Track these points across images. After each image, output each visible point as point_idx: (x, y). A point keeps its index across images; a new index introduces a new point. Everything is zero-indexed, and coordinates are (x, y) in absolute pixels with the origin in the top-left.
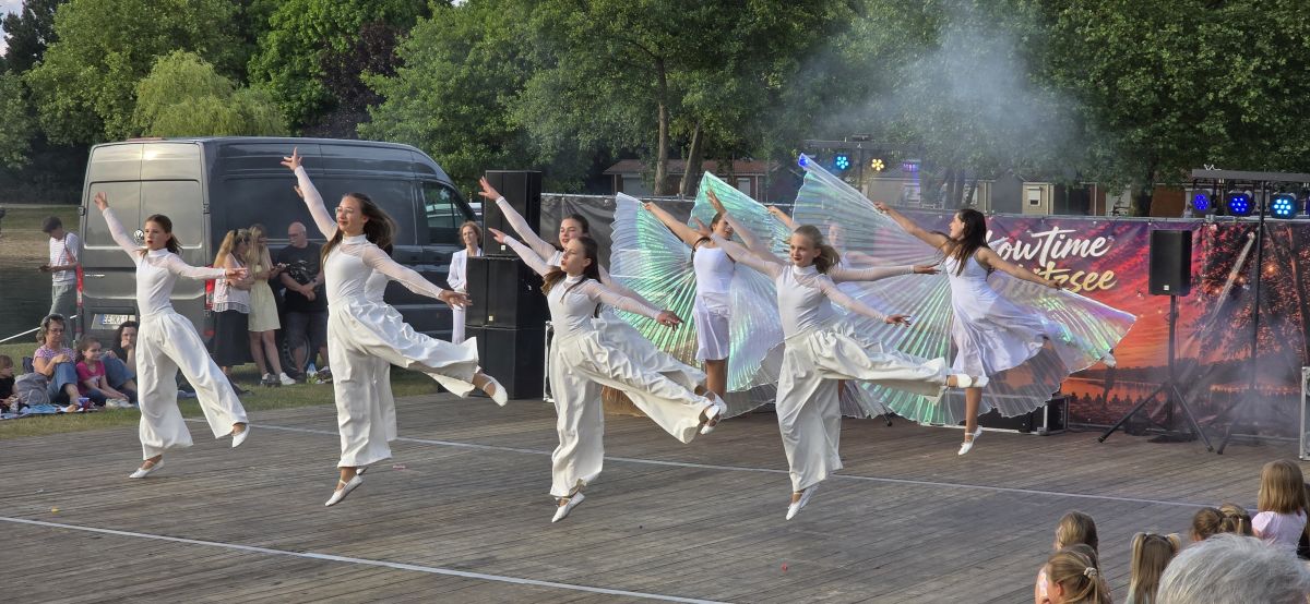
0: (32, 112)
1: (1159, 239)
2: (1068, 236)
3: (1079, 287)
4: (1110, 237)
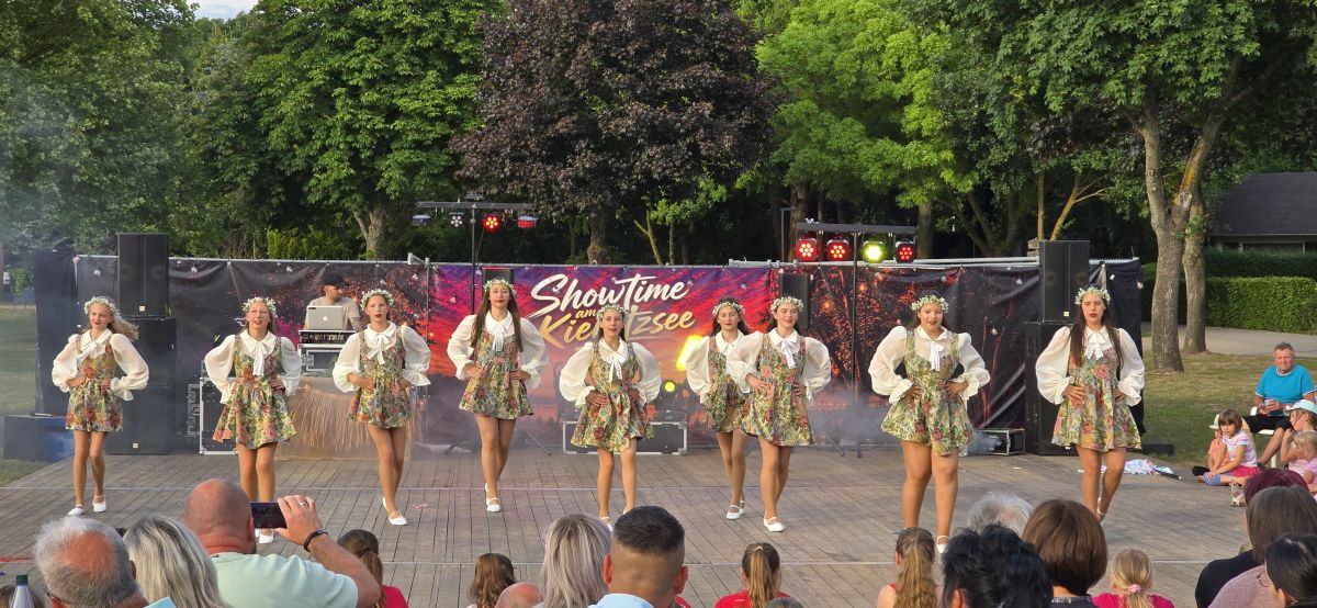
2: (649, 282)
3: (661, 327)
4: (690, 283)
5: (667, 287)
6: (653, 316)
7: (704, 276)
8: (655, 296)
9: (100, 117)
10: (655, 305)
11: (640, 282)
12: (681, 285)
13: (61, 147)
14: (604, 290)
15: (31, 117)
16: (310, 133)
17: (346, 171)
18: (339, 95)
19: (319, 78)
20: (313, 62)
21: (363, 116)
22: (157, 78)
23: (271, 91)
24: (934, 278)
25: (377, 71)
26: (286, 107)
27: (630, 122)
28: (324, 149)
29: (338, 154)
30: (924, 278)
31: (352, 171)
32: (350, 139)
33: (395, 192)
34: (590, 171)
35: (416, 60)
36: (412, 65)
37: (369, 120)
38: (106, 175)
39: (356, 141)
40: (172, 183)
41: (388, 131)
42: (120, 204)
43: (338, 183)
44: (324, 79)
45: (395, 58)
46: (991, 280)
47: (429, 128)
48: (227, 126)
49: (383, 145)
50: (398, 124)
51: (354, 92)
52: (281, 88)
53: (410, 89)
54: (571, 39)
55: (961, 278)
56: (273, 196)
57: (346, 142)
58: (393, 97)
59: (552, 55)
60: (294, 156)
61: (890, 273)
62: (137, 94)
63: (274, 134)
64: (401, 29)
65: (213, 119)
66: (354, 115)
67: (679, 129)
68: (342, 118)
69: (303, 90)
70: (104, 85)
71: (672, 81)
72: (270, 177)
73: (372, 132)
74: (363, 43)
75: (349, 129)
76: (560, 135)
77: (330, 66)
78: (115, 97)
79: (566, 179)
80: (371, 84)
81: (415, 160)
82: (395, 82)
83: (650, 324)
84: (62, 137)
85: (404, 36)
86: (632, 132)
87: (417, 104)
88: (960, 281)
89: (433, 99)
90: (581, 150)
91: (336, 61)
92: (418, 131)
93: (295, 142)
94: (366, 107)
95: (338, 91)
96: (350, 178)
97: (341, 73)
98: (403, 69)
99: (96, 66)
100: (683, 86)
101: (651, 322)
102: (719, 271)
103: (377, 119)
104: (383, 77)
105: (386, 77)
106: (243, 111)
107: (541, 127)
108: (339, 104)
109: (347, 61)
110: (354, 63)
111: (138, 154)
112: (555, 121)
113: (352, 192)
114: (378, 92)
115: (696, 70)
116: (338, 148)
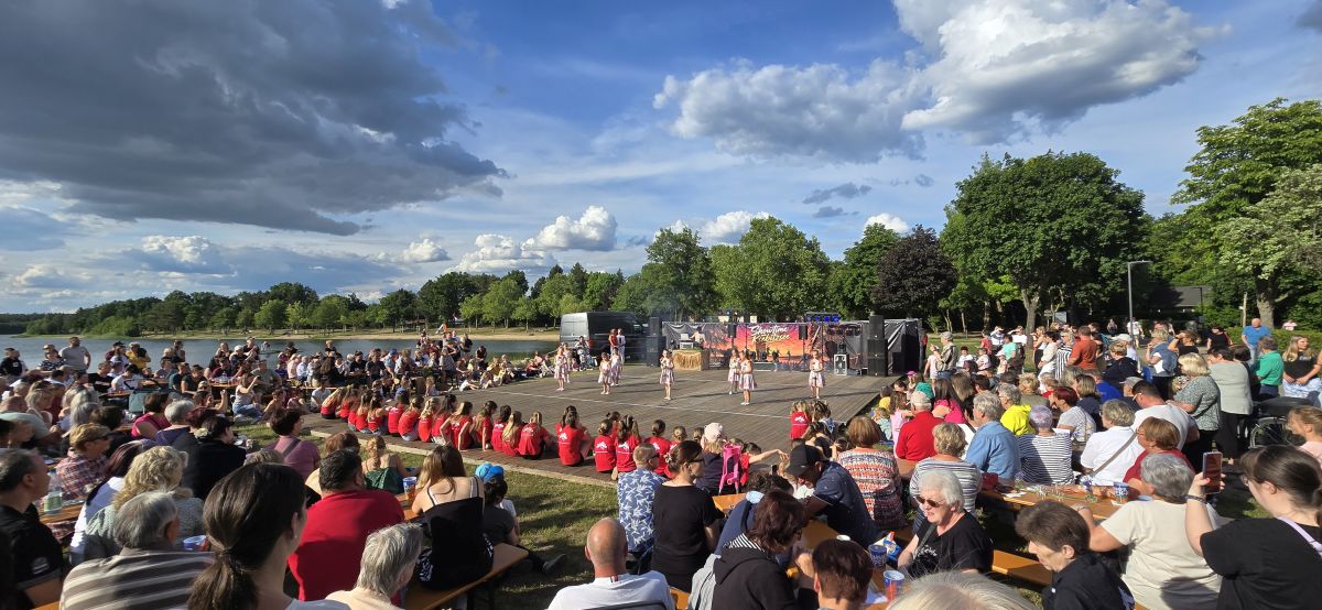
0: (537, 308)
1: (800, 328)
3: (782, 339)
10: (781, 334)
11: (776, 327)
12: (786, 328)
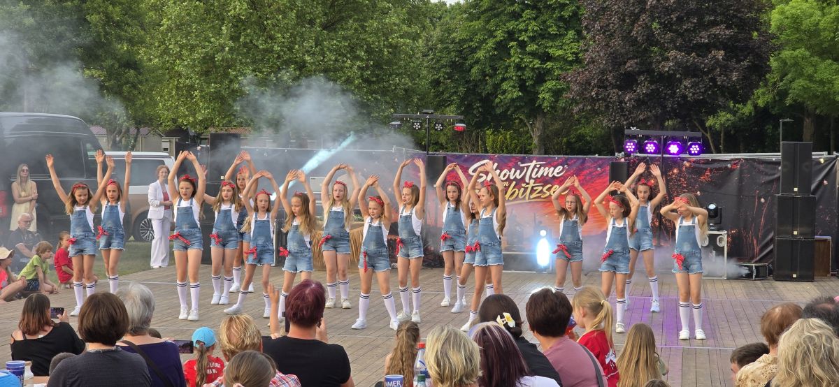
2: (541, 166)
3: (548, 194)
4: (566, 166)
5: (552, 168)
6: (543, 186)
7: (575, 162)
8: (545, 175)
9: (368, 60)
10: (544, 181)
11: (536, 165)
12: (561, 167)
13: (343, 78)
14: (513, 170)
15: (326, 60)
16: (495, 69)
17: (517, 94)
18: (512, 47)
19: (500, 35)
20: (497, 26)
21: (527, 59)
22: (401, 37)
23: (471, 44)
24: (723, 165)
25: (536, 31)
26: (480, 54)
27: (671, 64)
28: (504, 80)
29: (512, 83)
30: (716, 165)
31: (520, 94)
32: (519, 74)
33: (547, 107)
34: (646, 95)
35: (562, 24)
36: (559, 27)
37: (531, 62)
38: (371, 94)
39: (524, 75)
40: (412, 101)
41: (543, 68)
42: (379, 114)
43: (513, 100)
44: (504, 37)
45: (548, 23)
46: (761, 167)
47: (569, 67)
48: (446, 66)
49: (541, 77)
50: (549, 65)
51: (522, 45)
52: (477, 42)
53: (558, 43)
54: (637, 11)
55: (742, 165)
56: (474, 109)
57: (517, 76)
58: (546, 47)
59: (624, 20)
60: (487, 84)
61: (694, 162)
62: (391, 46)
63: (474, 70)
64: (552, 5)
65: (438, 61)
66: (522, 59)
67: (704, 68)
68: (514, 61)
69: (491, 43)
70: (370, 40)
71: (701, 37)
72: (472, 97)
73: (533, 69)
74: (527, 13)
75: (519, 67)
76: (629, 72)
77: (507, 28)
78: (377, 48)
79: (630, 100)
80: (533, 39)
81: (559, 87)
82: (548, 38)
83: (541, 192)
84: (344, 73)
85: (554, 9)
86: (673, 70)
87: (560, 52)
88: (740, 168)
89: (571, 48)
90: (641, 82)
91: (511, 25)
92: (561, 69)
93: (488, 75)
94: (529, 54)
95: (511, 44)
96: (519, 97)
97: (514, 33)
98: (553, 30)
99: (367, 29)
100: (707, 41)
101: (542, 191)
102: (584, 159)
103: (536, 61)
104: (540, 35)
105: (542, 35)
106: (456, 56)
107: (617, 66)
108: (512, 52)
109: (517, 25)
110: (522, 26)
111: (391, 82)
112: (625, 63)
113: (522, 107)
114: (537, 44)
115: (715, 30)
116: (512, 79)
